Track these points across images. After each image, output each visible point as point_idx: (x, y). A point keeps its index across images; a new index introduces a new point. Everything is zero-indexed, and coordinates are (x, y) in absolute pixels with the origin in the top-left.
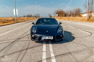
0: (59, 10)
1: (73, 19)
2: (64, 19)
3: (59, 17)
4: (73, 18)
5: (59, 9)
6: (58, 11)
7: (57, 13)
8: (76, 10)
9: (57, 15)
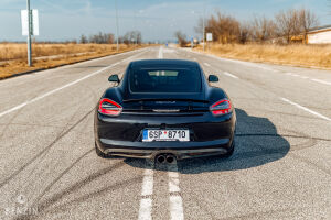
0: (217, 19)
1: (282, 57)
2: (239, 55)
3: (218, 46)
4: (282, 50)
5: (219, 14)
6: (212, 22)
7: (208, 30)
8: (288, 17)
9: (210, 36)
